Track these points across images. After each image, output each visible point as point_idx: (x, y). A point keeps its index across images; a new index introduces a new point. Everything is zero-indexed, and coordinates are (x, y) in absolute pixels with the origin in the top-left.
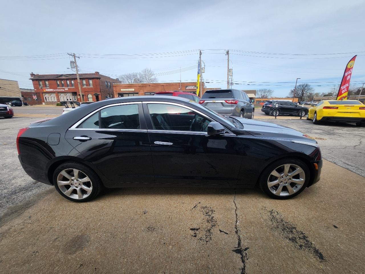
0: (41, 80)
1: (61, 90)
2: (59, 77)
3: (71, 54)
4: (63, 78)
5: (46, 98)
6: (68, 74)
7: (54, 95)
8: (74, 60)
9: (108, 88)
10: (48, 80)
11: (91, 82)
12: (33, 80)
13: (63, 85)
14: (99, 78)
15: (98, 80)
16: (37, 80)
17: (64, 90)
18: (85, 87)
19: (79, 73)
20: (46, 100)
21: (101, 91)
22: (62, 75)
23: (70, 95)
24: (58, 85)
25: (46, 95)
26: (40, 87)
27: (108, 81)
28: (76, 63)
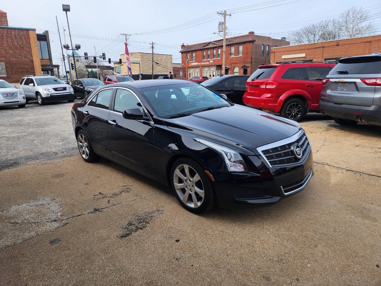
0: (189, 52)
1: (205, 63)
2: (206, 46)
3: (221, 12)
4: (211, 46)
5: (190, 73)
6: (217, 40)
7: (198, 70)
8: (223, 21)
9: (265, 55)
10: (196, 51)
11: (241, 48)
12: (182, 53)
13: (208, 57)
14: (253, 42)
15: (251, 44)
16: (185, 52)
17: (208, 63)
18: (233, 56)
19: (227, 37)
20: (190, 77)
21: (253, 60)
22: (210, 43)
23: (214, 69)
24: (204, 57)
25: (191, 71)
26: (187, 60)
27: (266, 43)
28: (225, 24)
